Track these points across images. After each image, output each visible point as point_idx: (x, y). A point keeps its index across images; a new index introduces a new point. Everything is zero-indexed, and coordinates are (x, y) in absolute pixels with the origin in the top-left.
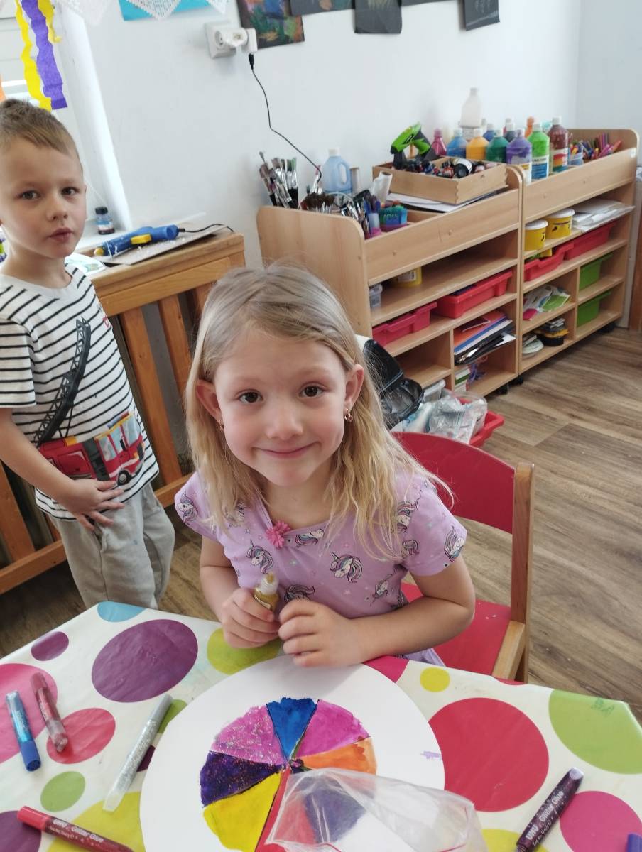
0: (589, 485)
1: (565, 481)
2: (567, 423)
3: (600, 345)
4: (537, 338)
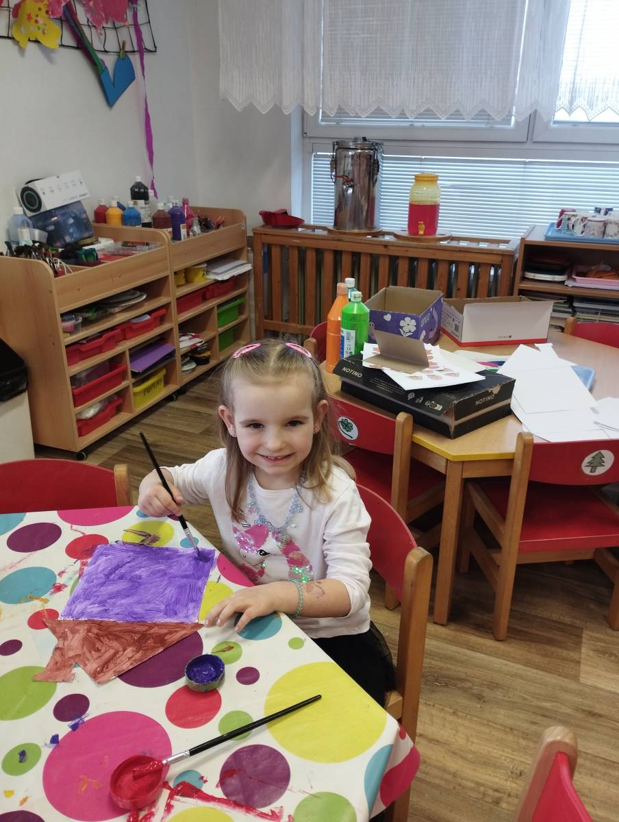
4: (191, 359)
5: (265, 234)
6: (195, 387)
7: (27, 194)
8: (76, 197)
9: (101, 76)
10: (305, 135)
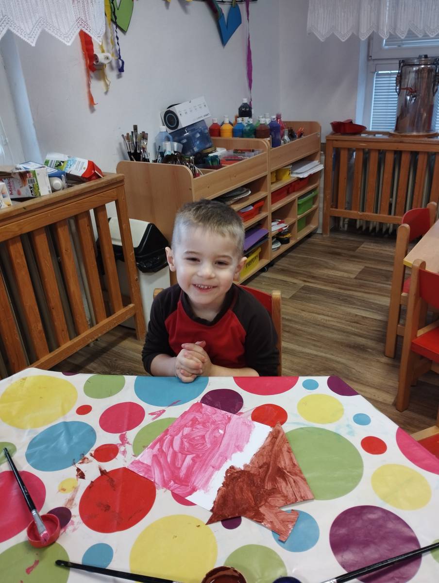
0: (323, 315)
1: (311, 314)
2: (303, 285)
3: (309, 243)
4: (277, 239)
5: (336, 140)
6: (279, 261)
7: (168, 117)
8: (201, 117)
9: (219, 21)
10: (370, 58)
